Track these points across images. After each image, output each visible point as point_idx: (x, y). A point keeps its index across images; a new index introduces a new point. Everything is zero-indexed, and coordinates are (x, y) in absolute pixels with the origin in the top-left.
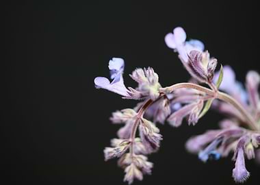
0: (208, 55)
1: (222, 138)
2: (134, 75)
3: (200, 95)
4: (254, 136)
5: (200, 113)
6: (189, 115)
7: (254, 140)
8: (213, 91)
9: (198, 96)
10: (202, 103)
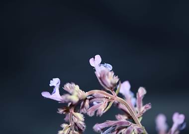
0: (113, 74)
1: (116, 126)
3: (107, 98)
4: (136, 128)
5: (105, 109)
6: (97, 110)
7: (136, 130)
8: (114, 96)
9: (104, 99)
10: (107, 103)
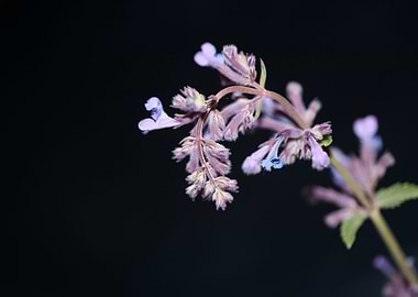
2: (175, 104)
